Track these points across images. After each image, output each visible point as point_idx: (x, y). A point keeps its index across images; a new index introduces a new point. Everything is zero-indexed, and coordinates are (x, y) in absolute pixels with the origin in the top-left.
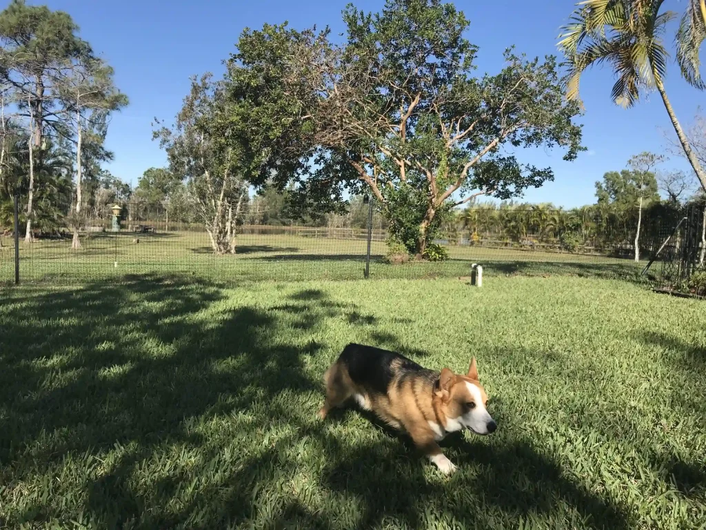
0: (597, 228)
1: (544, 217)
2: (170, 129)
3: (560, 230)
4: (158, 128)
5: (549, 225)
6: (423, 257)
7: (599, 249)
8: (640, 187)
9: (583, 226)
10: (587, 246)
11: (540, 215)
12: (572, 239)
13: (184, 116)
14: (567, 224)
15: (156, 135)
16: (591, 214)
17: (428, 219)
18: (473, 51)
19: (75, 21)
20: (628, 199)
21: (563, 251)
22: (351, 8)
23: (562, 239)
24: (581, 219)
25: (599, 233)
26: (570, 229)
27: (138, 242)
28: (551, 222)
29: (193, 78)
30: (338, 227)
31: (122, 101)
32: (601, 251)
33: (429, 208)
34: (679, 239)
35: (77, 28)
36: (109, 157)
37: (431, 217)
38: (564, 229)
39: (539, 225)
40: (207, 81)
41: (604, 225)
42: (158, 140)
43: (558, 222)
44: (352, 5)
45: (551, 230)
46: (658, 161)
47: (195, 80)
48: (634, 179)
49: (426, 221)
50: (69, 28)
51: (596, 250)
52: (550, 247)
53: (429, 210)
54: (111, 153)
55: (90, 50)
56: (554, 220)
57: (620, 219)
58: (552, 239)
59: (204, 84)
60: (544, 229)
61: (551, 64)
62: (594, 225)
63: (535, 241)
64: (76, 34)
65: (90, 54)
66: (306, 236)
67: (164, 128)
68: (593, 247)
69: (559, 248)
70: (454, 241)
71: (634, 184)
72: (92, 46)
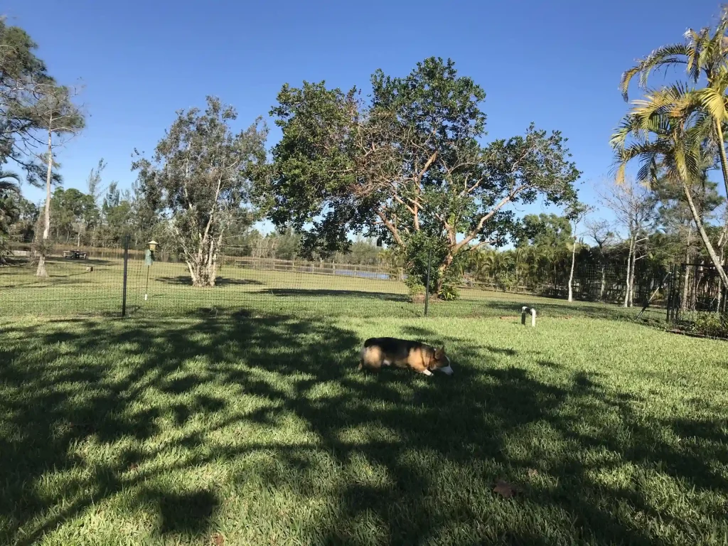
0: (529, 269)
1: (480, 257)
2: (150, 160)
3: (495, 269)
4: (137, 159)
5: (486, 264)
6: (439, 297)
7: (531, 288)
8: (557, 230)
9: (517, 268)
10: (520, 285)
11: (477, 255)
12: (505, 278)
13: (163, 148)
14: (502, 264)
15: (135, 166)
16: (524, 255)
17: (446, 263)
18: (483, 119)
19: (33, 39)
20: (546, 241)
21: (498, 290)
22: (380, 73)
23: (496, 278)
24: (515, 260)
25: (531, 274)
26: (505, 269)
27: (92, 270)
28: (488, 262)
29: (179, 112)
30: (262, 257)
31: (78, 123)
32: (532, 291)
33: (447, 254)
34: (603, 282)
35: (35, 46)
36: (58, 181)
37: (449, 263)
38: (499, 269)
39: (475, 264)
40: (193, 116)
41: (536, 266)
42: (138, 171)
43: (493, 261)
44: (381, 70)
45: (487, 269)
46: (590, 211)
47: (181, 114)
48: (551, 222)
49: (445, 266)
50: (27, 45)
51: (528, 290)
52: (486, 285)
53: (447, 257)
54: (58, 176)
55: (44, 69)
56: (490, 260)
57: (551, 261)
58: (488, 278)
59: (191, 119)
60: (480, 268)
61: (557, 138)
62: (526, 266)
63: (471, 280)
64: (32, 51)
65: (43, 72)
66: (243, 266)
67: (143, 159)
68: (526, 287)
69: (494, 286)
70: (395, 277)
71: (551, 226)
72: (46, 64)
